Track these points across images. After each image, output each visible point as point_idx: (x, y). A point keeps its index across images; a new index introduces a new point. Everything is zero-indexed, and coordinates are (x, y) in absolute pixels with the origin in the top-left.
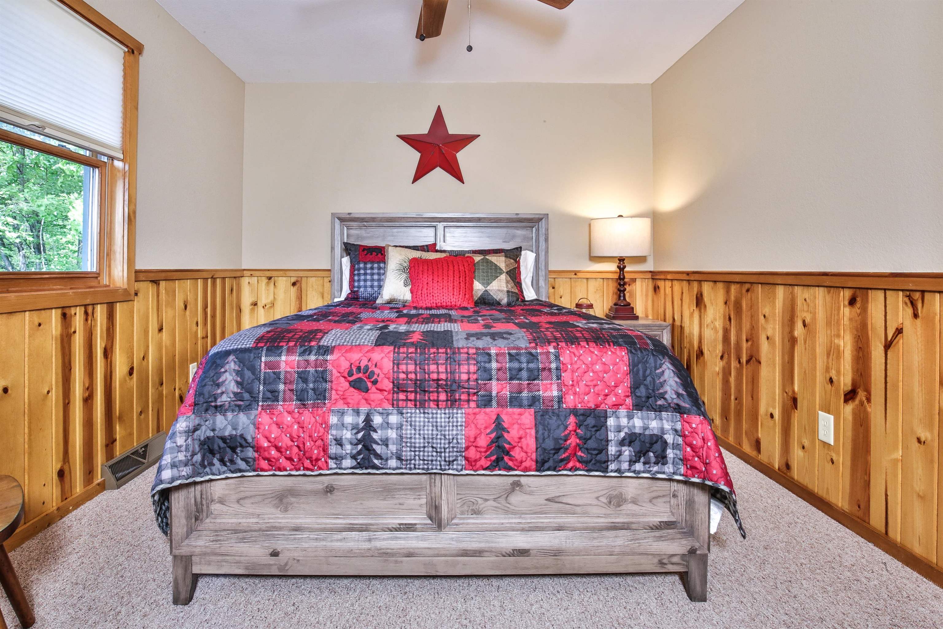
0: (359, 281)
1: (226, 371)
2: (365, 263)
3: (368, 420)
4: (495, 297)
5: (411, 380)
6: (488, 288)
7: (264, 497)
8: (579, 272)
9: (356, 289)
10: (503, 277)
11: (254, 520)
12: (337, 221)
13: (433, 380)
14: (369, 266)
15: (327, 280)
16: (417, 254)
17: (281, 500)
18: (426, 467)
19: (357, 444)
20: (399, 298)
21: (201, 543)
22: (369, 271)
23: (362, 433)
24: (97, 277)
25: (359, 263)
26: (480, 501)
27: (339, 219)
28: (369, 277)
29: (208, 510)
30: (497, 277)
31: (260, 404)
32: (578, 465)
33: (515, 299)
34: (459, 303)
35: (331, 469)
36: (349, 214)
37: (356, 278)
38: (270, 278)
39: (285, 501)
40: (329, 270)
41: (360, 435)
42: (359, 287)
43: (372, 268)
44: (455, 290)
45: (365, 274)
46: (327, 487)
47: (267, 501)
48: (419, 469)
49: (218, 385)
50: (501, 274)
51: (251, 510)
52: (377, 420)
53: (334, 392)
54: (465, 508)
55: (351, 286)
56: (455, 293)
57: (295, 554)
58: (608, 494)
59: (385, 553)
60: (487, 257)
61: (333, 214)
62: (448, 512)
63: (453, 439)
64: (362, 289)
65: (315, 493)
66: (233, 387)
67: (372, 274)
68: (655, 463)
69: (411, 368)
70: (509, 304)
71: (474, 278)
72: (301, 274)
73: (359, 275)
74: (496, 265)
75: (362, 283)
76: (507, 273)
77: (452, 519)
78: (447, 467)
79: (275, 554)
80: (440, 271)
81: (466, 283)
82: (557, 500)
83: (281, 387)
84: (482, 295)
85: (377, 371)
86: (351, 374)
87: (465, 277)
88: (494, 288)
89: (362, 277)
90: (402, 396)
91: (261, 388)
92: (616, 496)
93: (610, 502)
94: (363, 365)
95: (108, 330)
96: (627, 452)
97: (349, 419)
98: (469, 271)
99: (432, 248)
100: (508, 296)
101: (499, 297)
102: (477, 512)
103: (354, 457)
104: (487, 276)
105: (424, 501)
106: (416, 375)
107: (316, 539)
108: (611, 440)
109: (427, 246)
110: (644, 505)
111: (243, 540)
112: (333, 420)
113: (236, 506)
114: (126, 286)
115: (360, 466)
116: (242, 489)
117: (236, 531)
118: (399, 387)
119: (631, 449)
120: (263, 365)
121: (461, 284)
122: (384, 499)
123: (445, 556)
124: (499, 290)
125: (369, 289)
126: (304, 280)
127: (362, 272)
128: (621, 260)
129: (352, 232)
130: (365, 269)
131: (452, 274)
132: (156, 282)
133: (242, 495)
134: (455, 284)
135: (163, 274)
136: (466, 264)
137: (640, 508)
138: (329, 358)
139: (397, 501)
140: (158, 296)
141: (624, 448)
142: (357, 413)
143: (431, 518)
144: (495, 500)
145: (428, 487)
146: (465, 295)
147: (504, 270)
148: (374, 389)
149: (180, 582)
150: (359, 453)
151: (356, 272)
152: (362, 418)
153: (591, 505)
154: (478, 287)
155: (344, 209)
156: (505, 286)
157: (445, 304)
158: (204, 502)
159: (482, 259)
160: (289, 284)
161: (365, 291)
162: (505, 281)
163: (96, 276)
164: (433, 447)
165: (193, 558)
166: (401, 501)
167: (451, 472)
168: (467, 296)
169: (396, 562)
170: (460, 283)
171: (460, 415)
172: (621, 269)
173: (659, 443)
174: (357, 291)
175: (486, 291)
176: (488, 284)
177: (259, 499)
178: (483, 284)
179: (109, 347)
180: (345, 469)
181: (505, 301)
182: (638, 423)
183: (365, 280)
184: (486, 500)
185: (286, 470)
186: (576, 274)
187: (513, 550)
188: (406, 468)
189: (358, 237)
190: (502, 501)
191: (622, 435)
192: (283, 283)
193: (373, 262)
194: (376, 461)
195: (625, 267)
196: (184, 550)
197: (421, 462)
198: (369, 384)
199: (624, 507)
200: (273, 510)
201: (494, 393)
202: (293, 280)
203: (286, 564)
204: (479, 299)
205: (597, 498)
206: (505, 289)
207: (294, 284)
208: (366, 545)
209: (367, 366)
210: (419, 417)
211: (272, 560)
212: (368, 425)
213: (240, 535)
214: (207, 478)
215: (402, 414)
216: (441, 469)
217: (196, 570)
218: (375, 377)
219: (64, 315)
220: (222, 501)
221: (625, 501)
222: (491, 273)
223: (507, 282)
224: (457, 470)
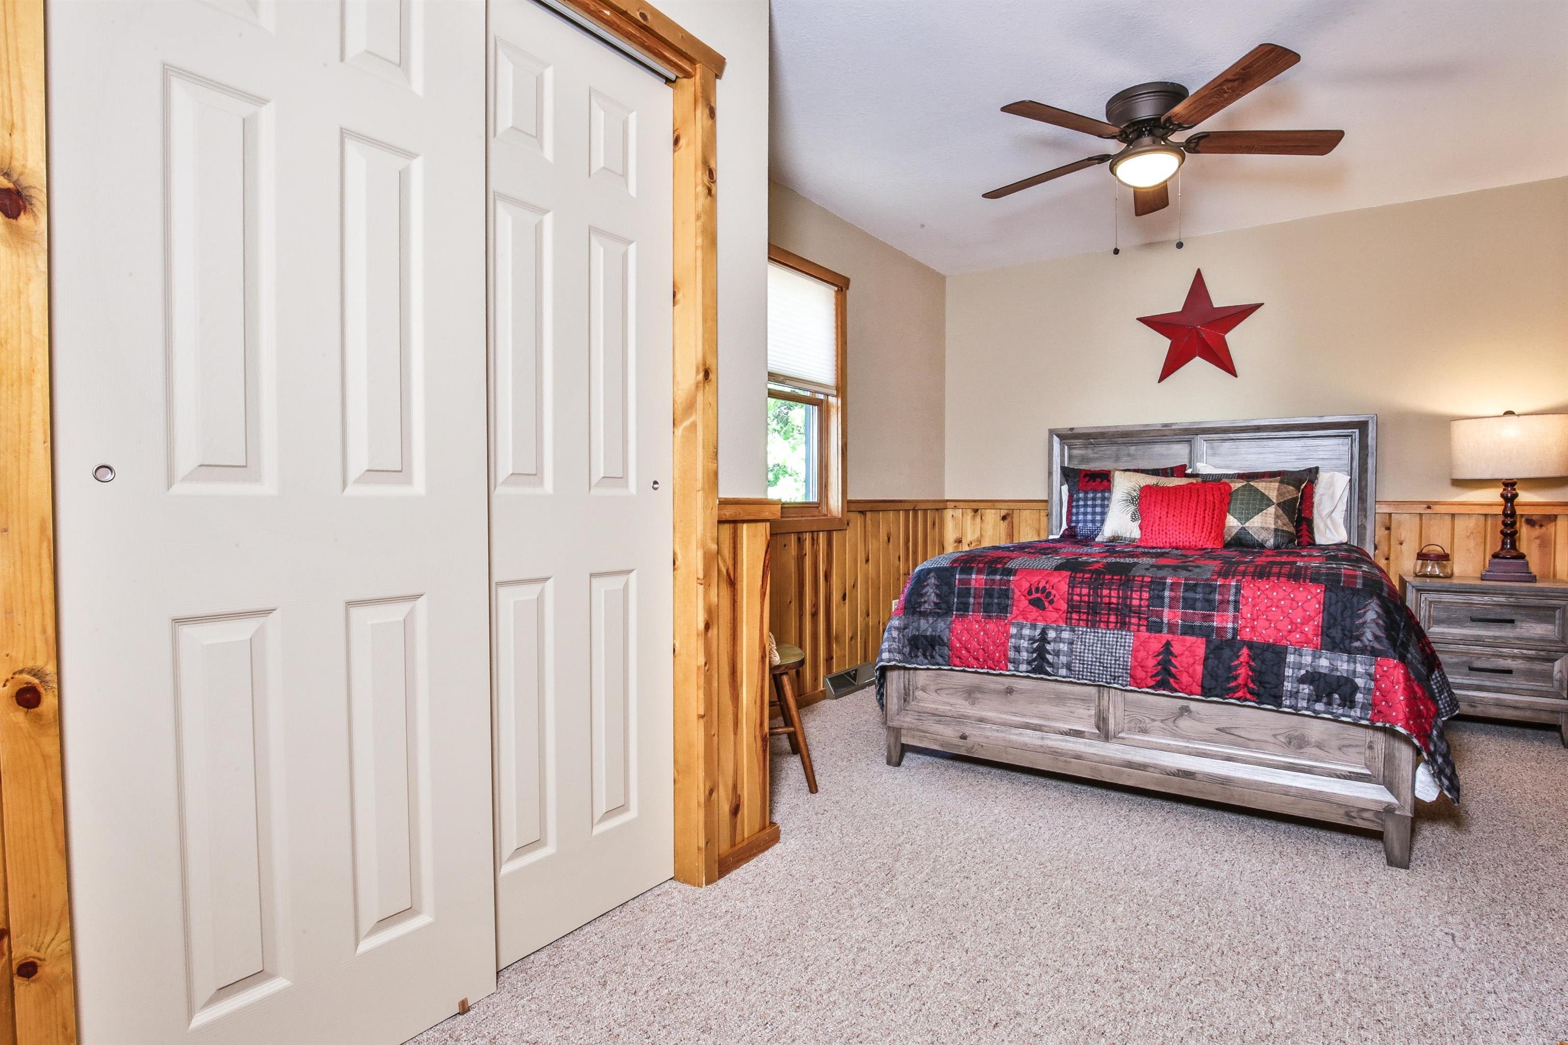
0: (1077, 514)
1: (928, 585)
2: (1086, 493)
3: (1044, 632)
4: (1256, 537)
5: (1084, 602)
6: (1247, 524)
7: (955, 690)
8: (1437, 503)
9: (1073, 524)
10: (1272, 510)
11: (949, 708)
12: (1056, 440)
13: (1106, 604)
14: (1090, 495)
15: (1043, 513)
16: (1151, 480)
17: (970, 695)
18: (1093, 678)
19: (1032, 653)
20: (1124, 536)
21: (908, 719)
22: (1090, 503)
23: (1037, 644)
24: (819, 508)
25: (1078, 492)
26: (1147, 720)
27: (1058, 436)
28: (1089, 510)
29: (913, 695)
30: (1262, 510)
31: (954, 613)
32: (1248, 696)
33: (1286, 540)
34: (1201, 543)
35: (1010, 670)
36: (1072, 429)
37: (1074, 510)
38: (976, 511)
39: (973, 695)
40: (1046, 501)
41: (1035, 645)
42: (1077, 522)
43: (1094, 499)
44: (1197, 526)
45: (1085, 506)
46: (1007, 688)
47: (958, 694)
48: (1086, 679)
49: (922, 595)
50: (1269, 506)
51: (946, 700)
52: (1052, 634)
53: (1015, 608)
54: (1133, 724)
55: (1069, 521)
56: (1196, 531)
57: (980, 740)
58: (1287, 732)
59: (1055, 752)
60: (1252, 483)
61: (1052, 432)
62: (1115, 725)
63: (1120, 657)
64: (1080, 525)
65: (997, 692)
66: (933, 598)
67: (1094, 506)
68: (1339, 705)
69: (1085, 591)
70: (1277, 547)
71: (1228, 511)
72: (1012, 506)
73: (1078, 507)
74: (1263, 494)
75: (1081, 517)
76: (1279, 505)
77: (1119, 732)
78: (1112, 681)
79: (964, 737)
80: (1179, 502)
81: (1213, 518)
82: (1228, 731)
83: (972, 600)
84: (1237, 534)
85: (1053, 592)
86: (1030, 593)
87: (1214, 510)
88: (1256, 525)
89: (1082, 510)
90: (1075, 616)
91: (956, 600)
92: (1297, 738)
93: (1290, 743)
94: (1041, 586)
95: (828, 555)
96: (1306, 690)
97: (1026, 632)
98: (1221, 502)
99: (1179, 471)
100: (1276, 536)
101: (1261, 537)
102: (1144, 731)
103: (1029, 663)
104: (1248, 509)
105: (1093, 712)
106: (1089, 598)
107: (998, 730)
108: (1288, 677)
109: (1172, 468)
110: (1332, 751)
111: (939, 722)
112: (1013, 631)
113: (935, 695)
114: (840, 516)
115: (1034, 671)
116: (940, 681)
117: (934, 715)
118: (1073, 608)
119: (1311, 687)
120: (957, 582)
121: (1206, 519)
122: (1057, 706)
123: (1111, 764)
124: (1262, 528)
125: (1090, 525)
126: (1016, 513)
127: (1081, 503)
128: (1510, 484)
129: (1076, 452)
130: (1086, 499)
131: (1194, 506)
132: (863, 513)
133: (940, 686)
134: (1197, 519)
135: (870, 505)
136: (1217, 494)
137: (1327, 754)
138: (1012, 578)
139: (1068, 709)
140: (865, 527)
141: (1302, 686)
142: (1034, 627)
143: (1098, 728)
144: (1162, 721)
145: (1097, 700)
146: (1210, 533)
147: (1275, 501)
148: (1050, 608)
149: (892, 748)
150: (1034, 660)
151: (1074, 504)
152: (1038, 632)
153: (1267, 742)
154: (1232, 522)
155: (1064, 423)
156: (1272, 521)
157: (1181, 544)
158: (911, 689)
159: (1243, 486)
160: (999, 519)
161: (1085, 527)
162: (1273, 516)
163: (816, 506)
164: (1100, 662)
165: (902, 730)
166: (1072, 709)
167: (1116, 686)
168: (1213, 535)
169: (1066, 761)
170: (1204, 517)
171: (1129, 638)
172: (1509, 500)
173: (1349, 685)
174: (1075, 527)
175: (1243, 528)
176: (1247, 519)
177: (951, 691)
178: (1239, 519)
179: (828, 571)
180: (1021, 672)
181: (1271, 542)
182: (1324, 663)
183: (1085, 514)
184: (1154, 720)
185: (973, 668)
186: (1429, 508)
187: (1179, 770)
188: (1074, 678)
189: (1084, 459)
190: (1170, 723)
191: (1303, 672)
192: (992, 517)
193: (1095, 491)
194: (1049, 669)
195: (1516, 495)
196: (895, 724)
197: (1089, 674)
198: (1046, 604)
199: (1307, 750)
200: (964, 702)
201: (1165, 620)
202: (1003, 513)
203: (972, 748)
204: (1233, 539)
205: (1275, 736)
206: (1273, 527)
207: (1004, 519)
208: (1039, 742)
209: (1044, 587)
210: (1090, 637)
211: (961, 742)
212: (1043, 639)
213: (937, 718)
214: (913, 666)
215: (1074, 631)
216: (1107, 682)
217: (904, 740)
218: (1052, 597)
219: (799, 539)
220: (924, 690)
221: (1308, 743)
222: (1254, 504)
223: (1277, 517)
224: (1122, 685)
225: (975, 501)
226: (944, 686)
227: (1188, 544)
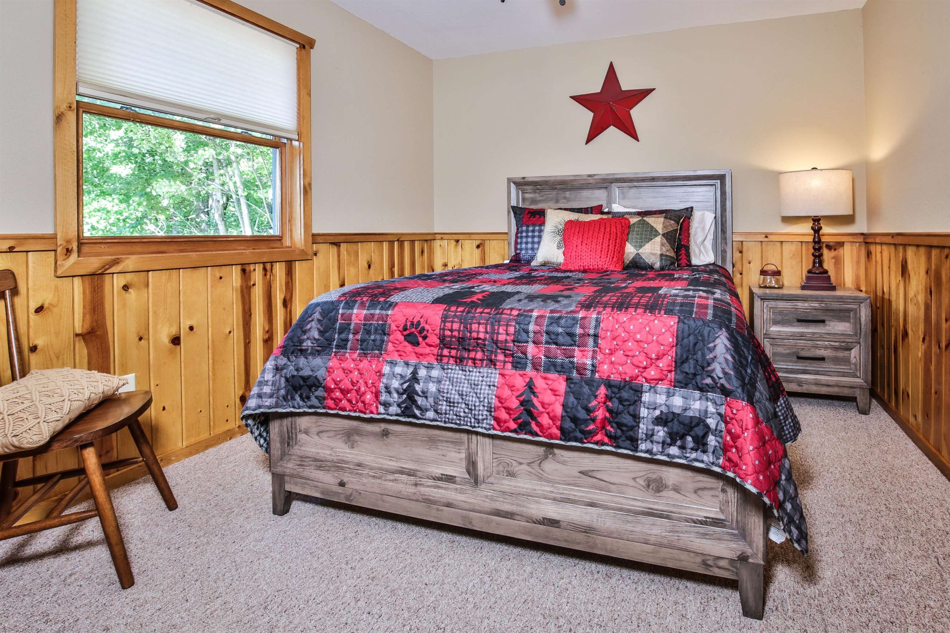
0: (521, 243)
1: (312, 320)
2: (528, 226)
3: (415, 373)
4: (647, 261)
5: (455, 337)
6: (641, 251)
7: (336, 433)
8: (771, 234)
9: (518, 252)
10: (658, 239)
11: (329, 452)
12: (513, 186)
13: (474, 339)
14: (531, 228)
15: (506, 242)
16: (574, 216)
17: (348, 437)
18: (458, 422)
19: (403, 394)
20: (552, 261)
21: (290, 465)
22: (530, 234)
23: (408, 384)
24: (280, 240)
25: (522, 226)
26: (515, 464)
27: (515, 183)
28: (530, 240)
29: (296, 439)
30: (652, 239)
31: (334, 350)
32: (606, 440)
33: (669, 263)
34: (606, 266)
35: (380, 414)
36: (524, 178)
37: (519, 240)
38: (457, 241)
39: (351, 438)
40: (506, 233)
41: (405, 386)
42: (521, 249)
43: (533, 231)
44: (603, 252)
45: (527, 237)
46: (383, 430)
47: (338, 437)
48: (452, 423)
49: (305, 332)
50: (656, 236)
51: (326, 443)
52: (422, 373)
53: (390, 344)
54: (501, 468)
55: (516, 249)
56: (602, 257)
57: (357, 487)
58: (646, 476)
59: (427, 499)
60: (645, 219)
61: (510, 180)
62: (484, 469)
63: (484, 398)
64: (523, 252)
65: (374, 434)
66: (315, 334)
67: (533, 237)
68: (693, 449)
69: (456, 326)
70: (662, 269)
71: (627, 240)
72: (484, 237)
73: (521, 237)
74: (652, 227)
75: (524, 246)
76: (663, 235)
77: (488, 477)
78: (477, 425)
79: (342, 484)
80: (591, 233)
81: (615, 246)
82: (590, 474)
83: (351, 336)
84: (633, 259)
85: (427, 327)
86: (405, 329)
87: (616, 240)
88: (647, 251)
89: (524, 240)
90: (445, 352)
91: (336, 336)
92: (655, 480)
93: (648, 486)
94: (415, 321)
95: (287, 284)
96: (661, 433)
97: (398, 370)
98: (622, 233)
99: (598, 210)
100: (661, 260)
101: (651, 261)
102: (511, 474)
103: (399, 405)
104: (641, 239)
105: (463, 455)
106: (459, 333)
107: (375, 476)
108: (643, 418)
109: (591, 208)
110: (688, 495)
111: (320, 468)
112: (386, 369)
113: (316, 438)
114: (304, 247)
115: (403, 414)
117: (315, 460)
118: (444, 344)
119: (666, 429)
120: (340, 316)
121: (610, 247)
122: (430, 449)
123: (480, 512)
124: (652, 254)
125: (530, 252)
126: (487, 243)
127: (524, 234)
128: (816, 220)
129: (527, 196)
130: (527, 231)
131: (602, 236)
132: (337, 244)
133: (321, 429)
134: (604, 247)
135: (346, 237)
136: (619, 227)
137: (684, 498)
138: (390, 312)
139: (440, 452)
140: (339, 255)
141: (657, 428)
142: (408, 365)
143: (469, 473)
144: (529, 464)
145: (466, 442)
146: (613, 258)
147: (661, 232)
148: (423, 344)
149: (277, 495)
150: (403, 402)
151: (519, 235)
152: (411, 369)
153: (627, 485)
154: (630, 250)
155: (518, 174)
156: (659, 249)
157: (591, 267)
158: (294, 432)
159: (639, 221)
160: (475, 247)
161: (527, 253)
162: (659, 244)
164: (466, 404)
165: (286, 477)
166: (444, 453)
167: (480, 430)
168: (614, 260)
169: (437, 509)
170: (609, 245)
171: (495, 376)
172: (816, 231)
173: (700, 427)
174: (519, 253)
175: (638, 254)
176: (641, 247)
177: (333, 433)
178: (635, 247)
179: (288, 298)
180: (391, 415)
181: (657, 265)
183: (527, 243)
184: (521, 464)
185: (346, 411)
186: (767, 237)
187: (544, 518)
188: (441, 421)
189: (534, 201)
190: (535, 465)
191: (657, 412)
192: (469, 245)
193: (534, 225)
194: (417, 412)
195: (820, 228)
196: (280, 469)
197: (455, 417)
198: (420, 339)
199: (664, 494)
200: (343, 445)
201: (530, 356)
202: (478, 242)
203: (350, 495)
204: (631, 262)
205: (634, 479)
206: (659, 252)
207: (478, 247)
208: (413, 489)
209: (419, 322)
210: (457, 374)
211: (341, 489)
212: (415, 378)
213: (318, 464)
215: (444, 369)
216: (471, 426)
217: (287, 487)
218: (425, 332)
219: (244, 271)
221: (666, 487)
222: (646, 235)
223: (662, 245)
224: (485, 428)
225: (456, 234)
226: (325, 428)
227: (596, 267)
